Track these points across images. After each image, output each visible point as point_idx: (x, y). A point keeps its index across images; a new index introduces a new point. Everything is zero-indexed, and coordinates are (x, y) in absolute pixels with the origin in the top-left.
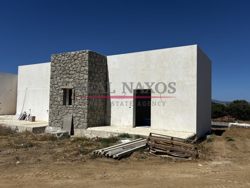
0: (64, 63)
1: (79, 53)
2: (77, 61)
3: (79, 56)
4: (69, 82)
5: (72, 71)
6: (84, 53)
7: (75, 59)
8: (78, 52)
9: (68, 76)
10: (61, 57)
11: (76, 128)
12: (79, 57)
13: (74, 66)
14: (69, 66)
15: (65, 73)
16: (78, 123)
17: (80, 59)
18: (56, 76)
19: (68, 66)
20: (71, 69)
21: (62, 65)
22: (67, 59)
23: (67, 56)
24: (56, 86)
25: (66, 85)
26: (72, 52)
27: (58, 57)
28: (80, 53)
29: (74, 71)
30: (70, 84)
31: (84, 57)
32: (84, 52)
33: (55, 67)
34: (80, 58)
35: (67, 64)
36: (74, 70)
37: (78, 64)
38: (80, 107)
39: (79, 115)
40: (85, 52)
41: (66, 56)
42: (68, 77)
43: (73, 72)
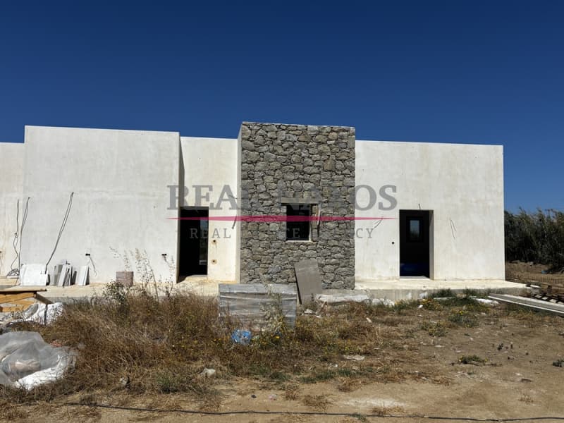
0: (285, 145)
1: (329, 131)
2: (326, 147)
3: (330, 137)
4: (302, 190)
5: (311, 166)
6: (344, 133)
7: (320, 142)
8: (328, 128)
9: (300, 176)
10: (276, 132)
11: (327, 288)
12: (331, 140)
13: (317, 157)
14: (303, 155)
15: (290, 169)
16: (332, 278)
17: (335, 144)
18: (261, 174)
19: (300, 155)
20: (310, 161)
21: (280, 150)
22: (295, 138)
23: (296, 133)
24: (262, 196)
25: (294, 195)
26: (309, 126)
27: (267, 130)
28: (332, 131)
29: (317, 166)
30: (306, 195)
31: (344, 141)
32: (344, 130)
33: (256, 153)
34: (334, 142)
35: (295, 150)
36: (316, 164)
37: (329, 154)
38: (336, 243)
39: (334, 260)
40: (347, 131)
41: (290, 132)
42: (298, 179)
43: (315, 170)
